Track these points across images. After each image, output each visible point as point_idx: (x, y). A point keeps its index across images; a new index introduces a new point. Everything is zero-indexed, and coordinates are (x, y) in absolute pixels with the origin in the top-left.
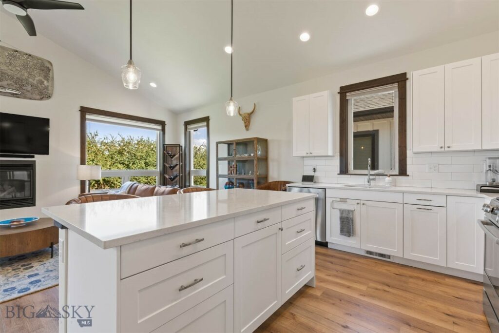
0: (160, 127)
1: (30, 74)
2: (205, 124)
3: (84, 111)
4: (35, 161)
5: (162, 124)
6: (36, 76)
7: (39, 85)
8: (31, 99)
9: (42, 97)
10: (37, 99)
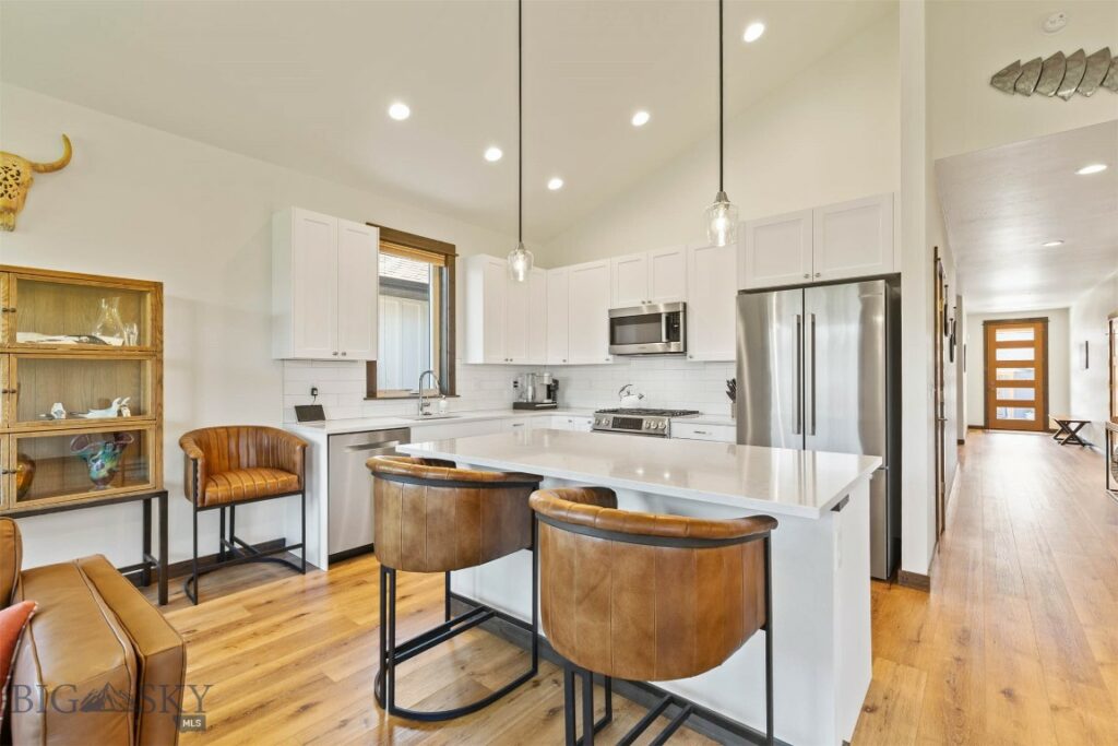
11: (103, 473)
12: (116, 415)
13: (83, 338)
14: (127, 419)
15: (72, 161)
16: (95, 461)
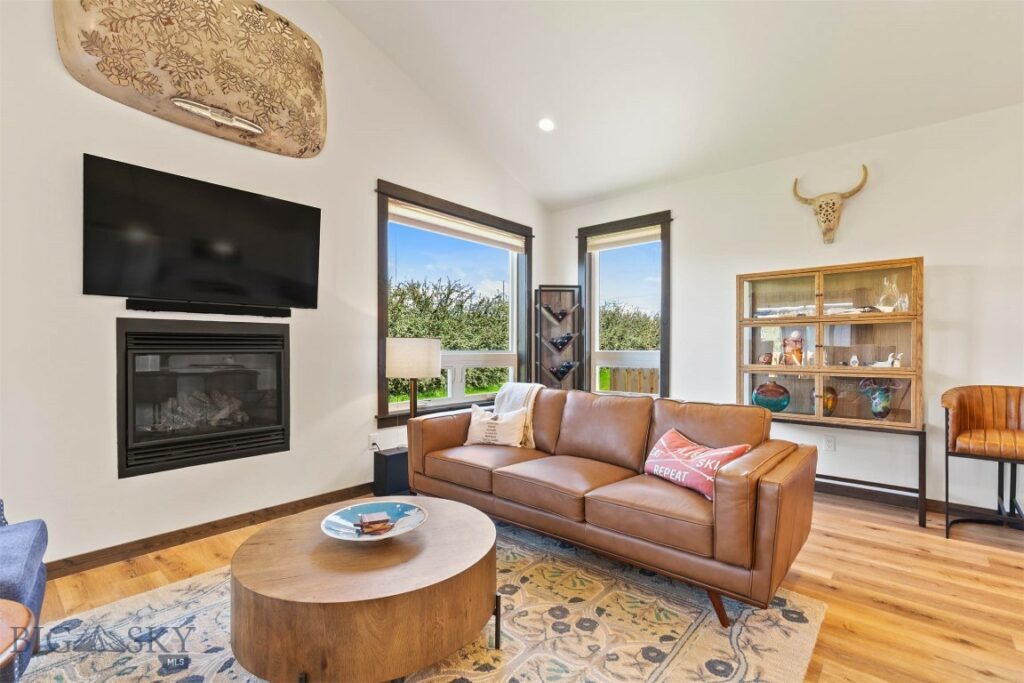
0: (520, 242)
1: (289, 79)
2: (657, 230)
3: (386, 192)
4: (288, 325)
5: (526, 233)
6: (300, 83)
7: (305, 109)
8: (279, 152)
9: (303, 147)
10: (292, 152)
11: (879, 409)
12: (890, 366)
13: (866, 309)
14: (897, 369)
15: (867, 183)
16: (874, 399)
